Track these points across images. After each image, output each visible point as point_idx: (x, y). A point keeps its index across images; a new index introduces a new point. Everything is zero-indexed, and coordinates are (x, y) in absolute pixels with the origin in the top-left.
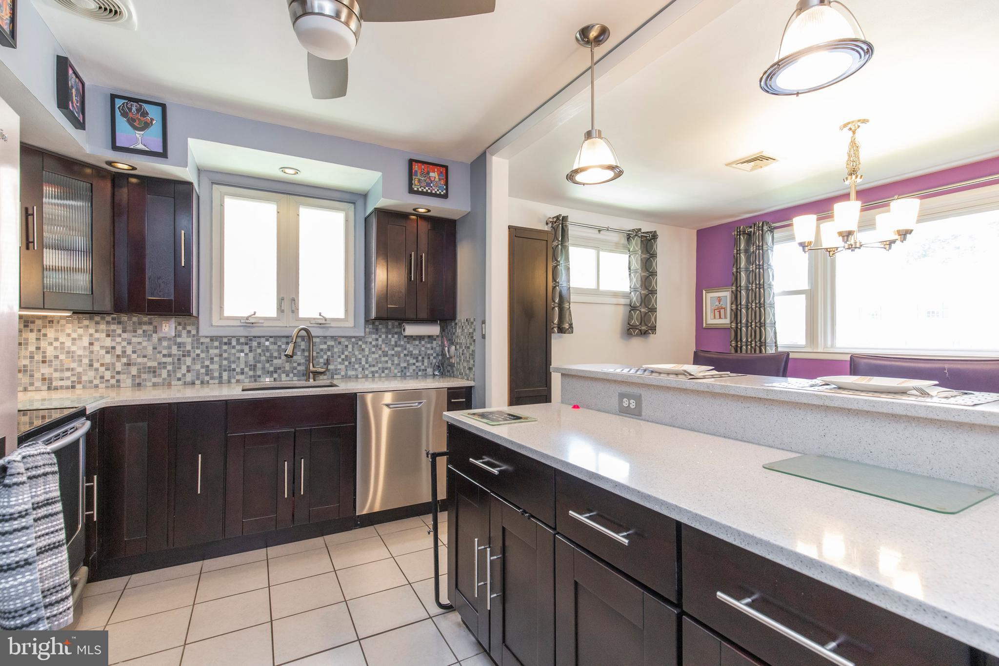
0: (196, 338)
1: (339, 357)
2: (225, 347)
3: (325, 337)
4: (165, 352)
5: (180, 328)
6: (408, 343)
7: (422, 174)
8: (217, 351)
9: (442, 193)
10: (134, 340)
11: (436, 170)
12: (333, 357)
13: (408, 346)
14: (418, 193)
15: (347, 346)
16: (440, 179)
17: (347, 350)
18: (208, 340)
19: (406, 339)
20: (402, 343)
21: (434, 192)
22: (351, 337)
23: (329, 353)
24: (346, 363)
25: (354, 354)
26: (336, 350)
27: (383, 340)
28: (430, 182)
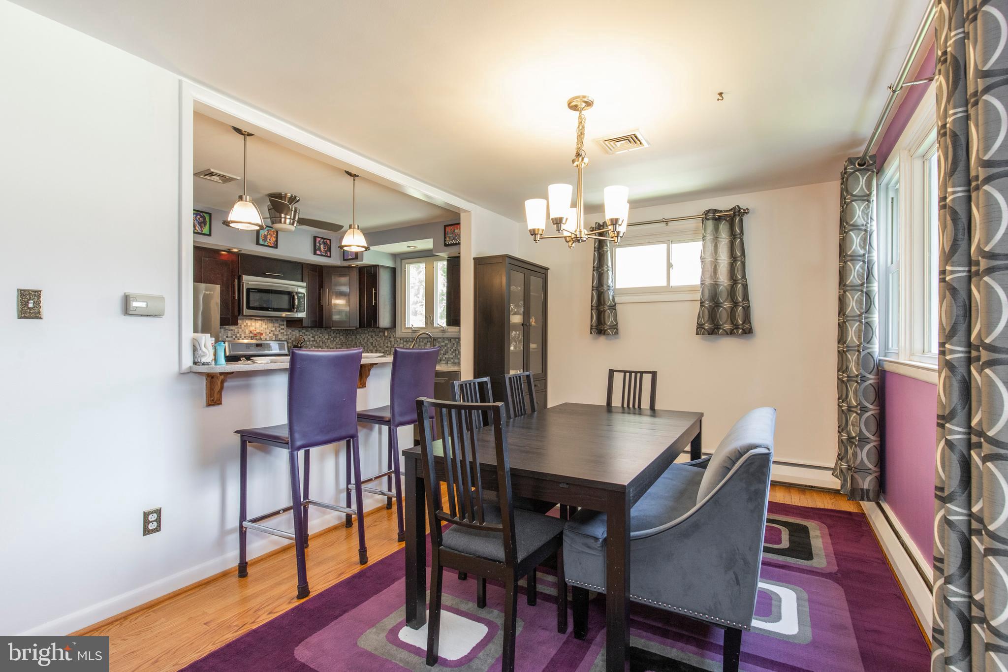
0: (395, 338)
1: (450, 350)
2: (405, 343)
3: (444, 338)
4: (386, 345)
5: (391, 333)
7: (451, 232)
8: (402, 345)
10: (378, 339)
12: (447, 350)
14: (449, 245)
15: (454, 344)
17: (454, 346)
18: (399, 340)
21: (456, 242)
23: (446, 348)
24: (454, 354)
25: (457, 349)
26: (449, 346)
28: (455, 236)
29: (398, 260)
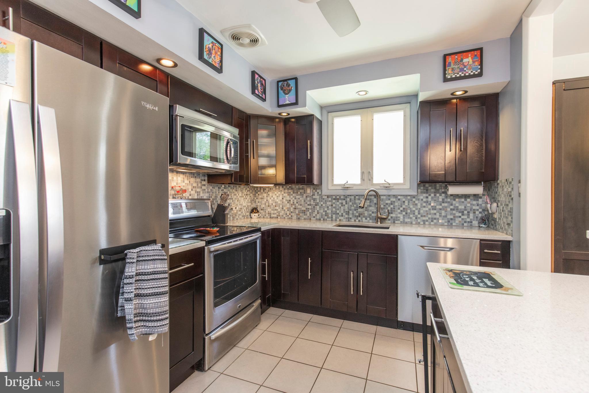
0: (321, 196)
1: (399, 209)
2: (334, 201)
3: (389, 196)
4: (308, 203)
5: (314, 191)
6: (455, 200)
7: (456, 63)
8: (330, 203)
9: (476, 73)
10: (297, 197)
11: (470, 55)
12: (394, 208)
13: (454, 202)
14: (452, 79)
15: (404, 202)
16: (474, 62)
17: (404, 204)
18: (326, 197)
19: (452, 197)
20: (449, 200)
21: (467, 74)
22: (407, 196)
23: (392, 206)
24: (404, 213)
25: (409, 207)
26: (396, 204)
27: (432, 198)
28: (463, 67)
29: (325, 112)
